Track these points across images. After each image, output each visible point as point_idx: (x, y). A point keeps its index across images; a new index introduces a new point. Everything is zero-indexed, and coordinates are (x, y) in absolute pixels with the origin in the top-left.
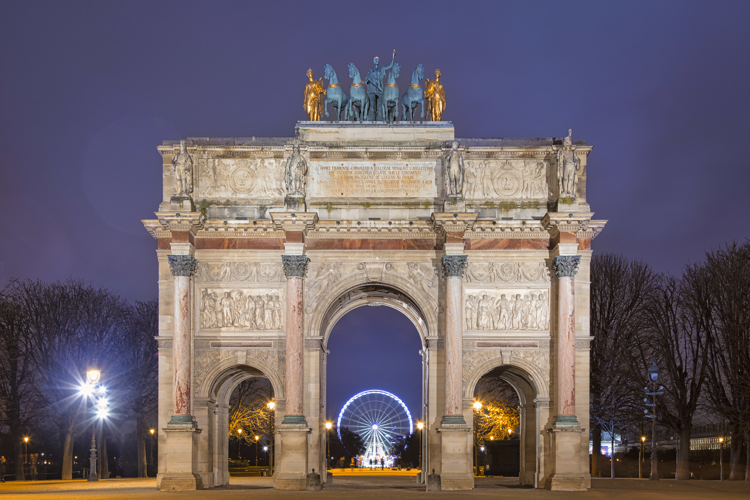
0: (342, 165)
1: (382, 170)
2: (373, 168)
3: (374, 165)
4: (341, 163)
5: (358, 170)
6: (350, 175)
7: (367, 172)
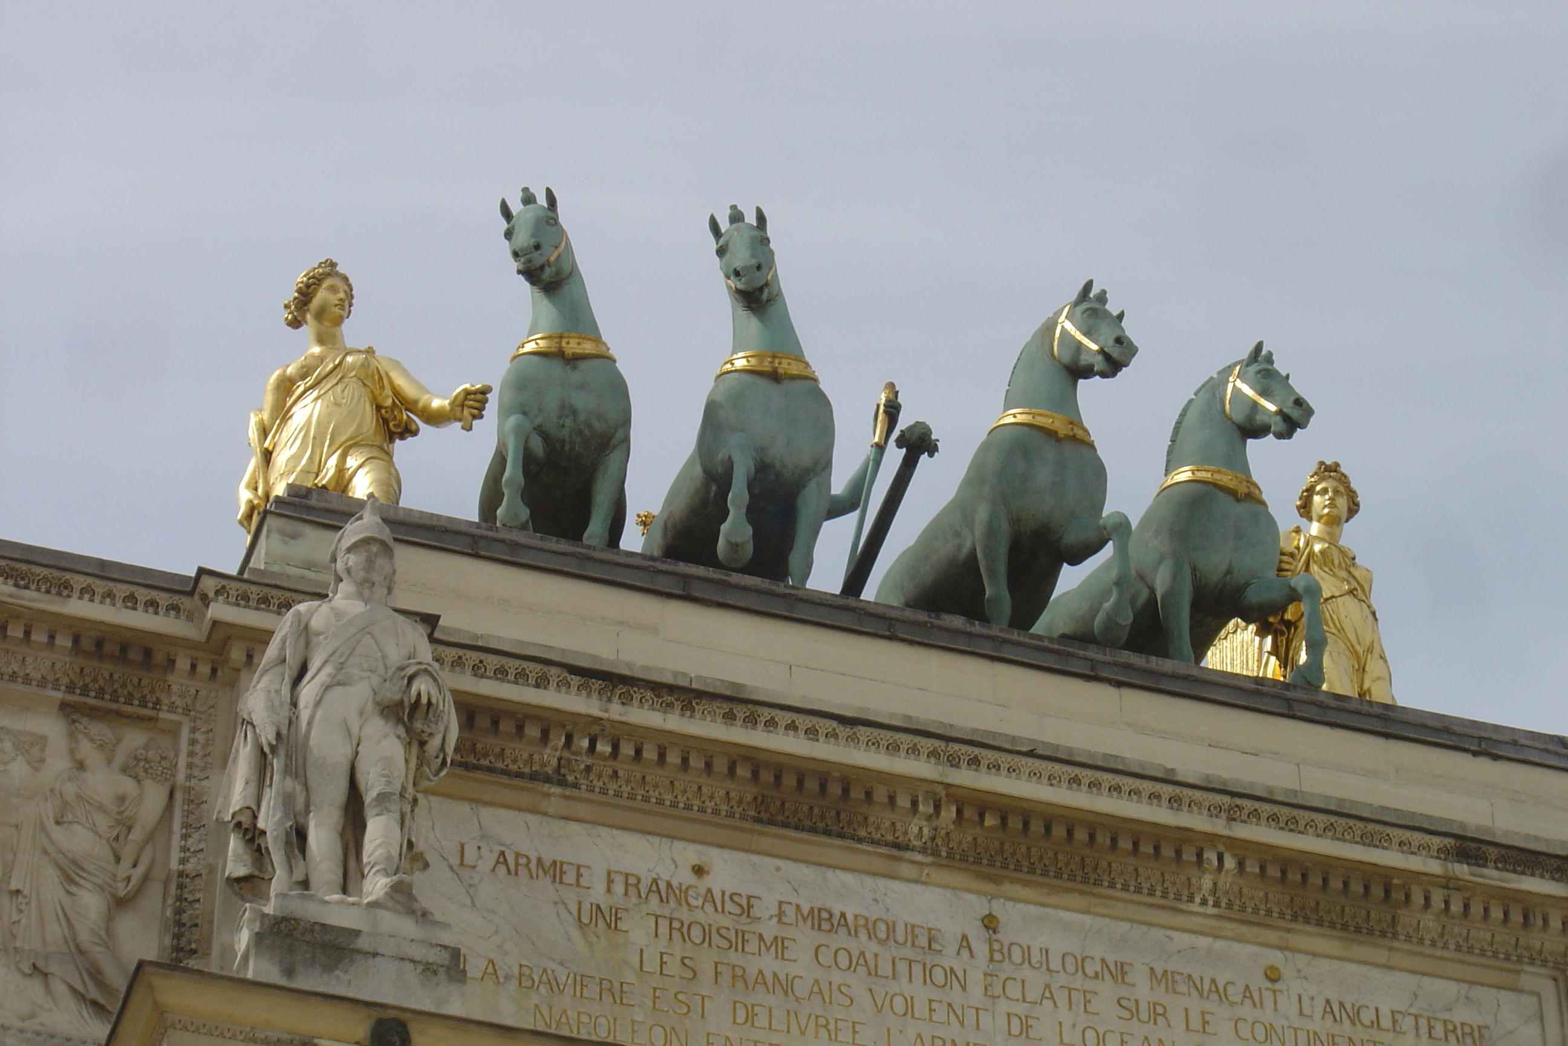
0: (699, 871)
1: (1062, 979)
2: (980, 948)
3: (990, 923)
4: (690, 854)
5: (841, 938)
6: (768, 963)
7: (928, 973)
